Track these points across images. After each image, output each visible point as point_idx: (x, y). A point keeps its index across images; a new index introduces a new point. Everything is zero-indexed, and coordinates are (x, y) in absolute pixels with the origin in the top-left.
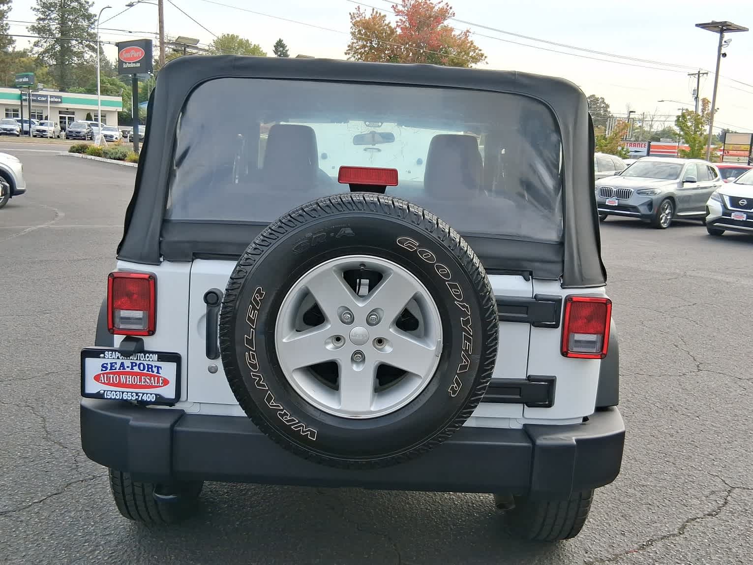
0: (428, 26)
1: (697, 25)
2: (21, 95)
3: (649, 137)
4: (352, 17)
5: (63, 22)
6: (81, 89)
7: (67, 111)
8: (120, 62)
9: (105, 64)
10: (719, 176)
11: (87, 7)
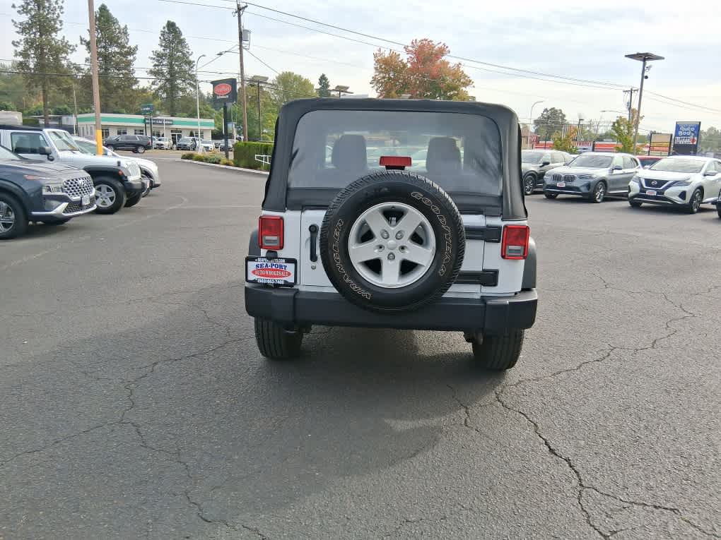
0: (431, 61)
1: (626, 56)
2: (145, 120)
3: (594, 138)
4: (375, 56)
5: (171, 66)
6: (185, 114)
7: (177, 131)
8: (214, 95)
9: (202, 96)
10: (640, 165)
11: (188, 55)
